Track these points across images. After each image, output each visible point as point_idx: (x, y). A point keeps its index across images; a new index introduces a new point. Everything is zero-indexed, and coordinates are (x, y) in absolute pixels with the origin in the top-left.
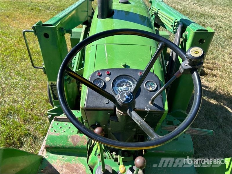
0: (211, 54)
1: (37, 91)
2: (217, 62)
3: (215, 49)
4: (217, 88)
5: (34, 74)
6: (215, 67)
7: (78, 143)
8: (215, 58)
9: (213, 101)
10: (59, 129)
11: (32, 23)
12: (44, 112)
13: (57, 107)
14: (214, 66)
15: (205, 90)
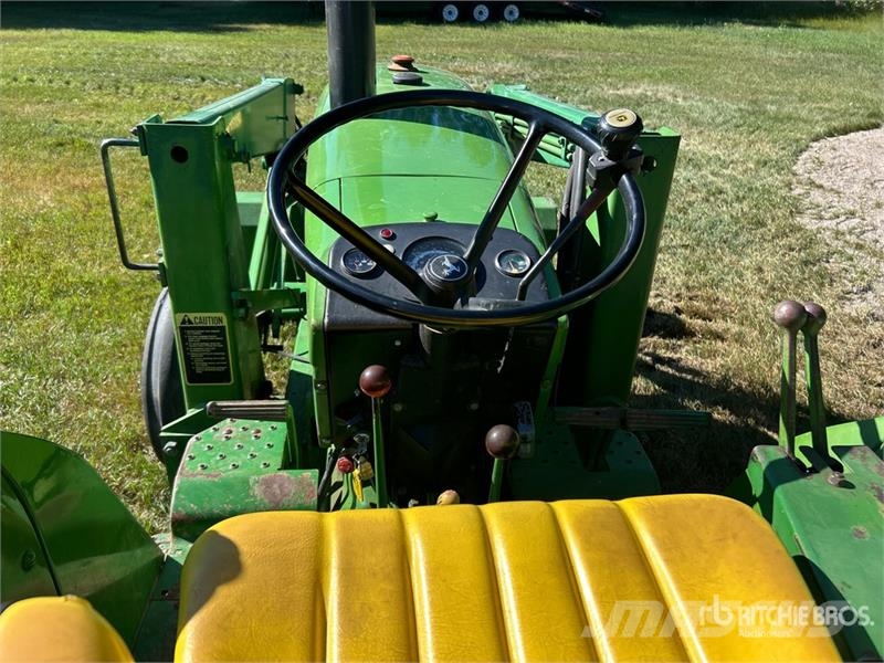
0: (701, 271)
1: (92, 413)
2: (721, 294)
3: (712, 256)
4: (731, 374)
5: (77, 356)
6: (718, 311)
7: (287, 498)
8: (715, 284)
9: (721, 415)
10: (217, 462)
11: (58, 188)
12: (122, 482)
13: (198, 411)
14: (714, 306)
15: (691, 382)
